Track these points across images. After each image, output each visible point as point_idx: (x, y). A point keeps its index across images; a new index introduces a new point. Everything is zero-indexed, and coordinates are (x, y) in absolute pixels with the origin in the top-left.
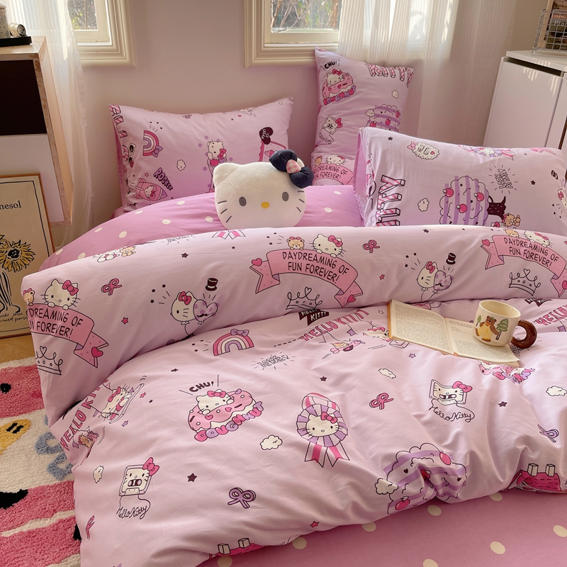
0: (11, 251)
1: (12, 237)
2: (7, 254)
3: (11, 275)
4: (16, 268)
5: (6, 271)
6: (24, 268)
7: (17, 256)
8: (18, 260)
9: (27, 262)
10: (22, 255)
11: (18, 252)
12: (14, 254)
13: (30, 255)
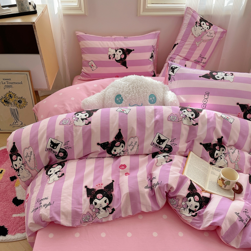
0: (19, 101)
1: (19, 95)
2: (17, 101)
3: (19, 110)
4: (21, 107)
5: (17, 108)
6: (24, 108)
7: (21, 103)
8: (21, 104)
9: (25, 105)
10: (23, 102)
11: (21, 101)
12: (20, 102)
13: (26, 103)
